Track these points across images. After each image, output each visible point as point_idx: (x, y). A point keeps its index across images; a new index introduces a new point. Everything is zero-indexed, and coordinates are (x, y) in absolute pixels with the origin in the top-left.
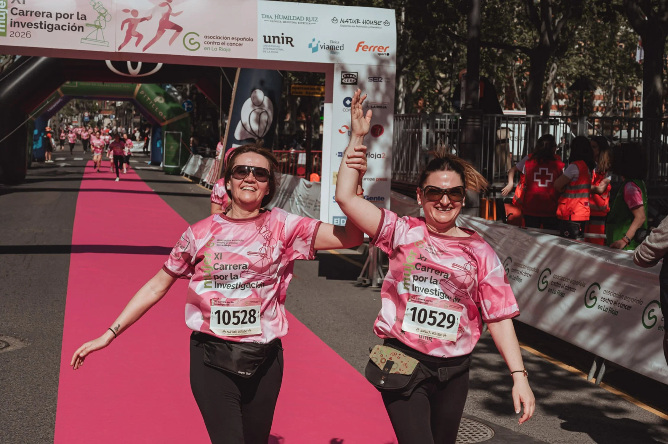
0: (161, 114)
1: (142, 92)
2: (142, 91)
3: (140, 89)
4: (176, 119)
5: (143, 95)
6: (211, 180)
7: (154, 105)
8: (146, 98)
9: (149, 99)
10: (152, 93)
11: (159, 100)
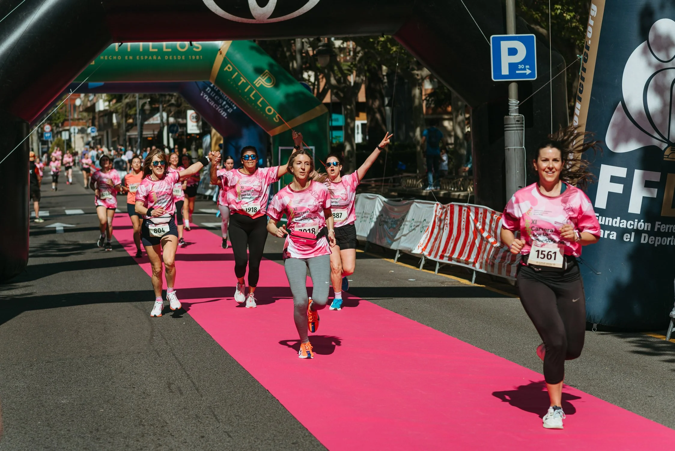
0: (270, 110)
1: (229, 68)
2: (229, 65)
3: (225, 62)
4: (300, 119)
5: (232, 73)
6: (444, 251)
7: (254, 92)
8: (238, 79)
9: (243, 80)
10: (249, 68)
11: (262, 82)
